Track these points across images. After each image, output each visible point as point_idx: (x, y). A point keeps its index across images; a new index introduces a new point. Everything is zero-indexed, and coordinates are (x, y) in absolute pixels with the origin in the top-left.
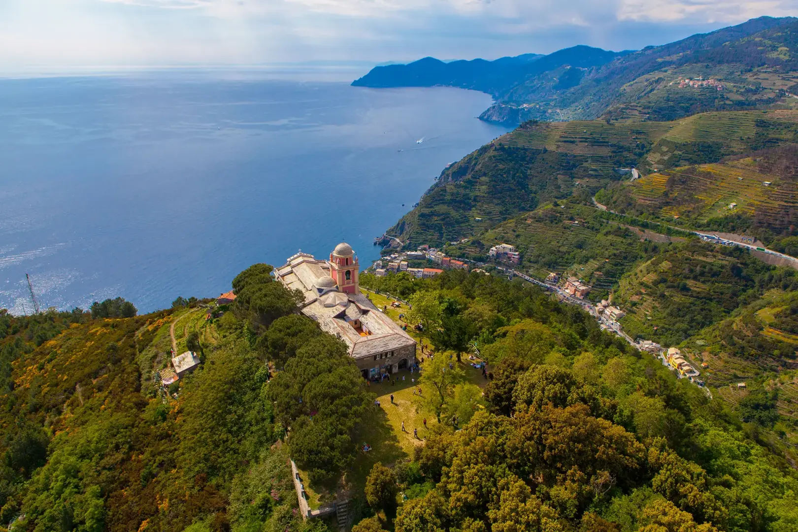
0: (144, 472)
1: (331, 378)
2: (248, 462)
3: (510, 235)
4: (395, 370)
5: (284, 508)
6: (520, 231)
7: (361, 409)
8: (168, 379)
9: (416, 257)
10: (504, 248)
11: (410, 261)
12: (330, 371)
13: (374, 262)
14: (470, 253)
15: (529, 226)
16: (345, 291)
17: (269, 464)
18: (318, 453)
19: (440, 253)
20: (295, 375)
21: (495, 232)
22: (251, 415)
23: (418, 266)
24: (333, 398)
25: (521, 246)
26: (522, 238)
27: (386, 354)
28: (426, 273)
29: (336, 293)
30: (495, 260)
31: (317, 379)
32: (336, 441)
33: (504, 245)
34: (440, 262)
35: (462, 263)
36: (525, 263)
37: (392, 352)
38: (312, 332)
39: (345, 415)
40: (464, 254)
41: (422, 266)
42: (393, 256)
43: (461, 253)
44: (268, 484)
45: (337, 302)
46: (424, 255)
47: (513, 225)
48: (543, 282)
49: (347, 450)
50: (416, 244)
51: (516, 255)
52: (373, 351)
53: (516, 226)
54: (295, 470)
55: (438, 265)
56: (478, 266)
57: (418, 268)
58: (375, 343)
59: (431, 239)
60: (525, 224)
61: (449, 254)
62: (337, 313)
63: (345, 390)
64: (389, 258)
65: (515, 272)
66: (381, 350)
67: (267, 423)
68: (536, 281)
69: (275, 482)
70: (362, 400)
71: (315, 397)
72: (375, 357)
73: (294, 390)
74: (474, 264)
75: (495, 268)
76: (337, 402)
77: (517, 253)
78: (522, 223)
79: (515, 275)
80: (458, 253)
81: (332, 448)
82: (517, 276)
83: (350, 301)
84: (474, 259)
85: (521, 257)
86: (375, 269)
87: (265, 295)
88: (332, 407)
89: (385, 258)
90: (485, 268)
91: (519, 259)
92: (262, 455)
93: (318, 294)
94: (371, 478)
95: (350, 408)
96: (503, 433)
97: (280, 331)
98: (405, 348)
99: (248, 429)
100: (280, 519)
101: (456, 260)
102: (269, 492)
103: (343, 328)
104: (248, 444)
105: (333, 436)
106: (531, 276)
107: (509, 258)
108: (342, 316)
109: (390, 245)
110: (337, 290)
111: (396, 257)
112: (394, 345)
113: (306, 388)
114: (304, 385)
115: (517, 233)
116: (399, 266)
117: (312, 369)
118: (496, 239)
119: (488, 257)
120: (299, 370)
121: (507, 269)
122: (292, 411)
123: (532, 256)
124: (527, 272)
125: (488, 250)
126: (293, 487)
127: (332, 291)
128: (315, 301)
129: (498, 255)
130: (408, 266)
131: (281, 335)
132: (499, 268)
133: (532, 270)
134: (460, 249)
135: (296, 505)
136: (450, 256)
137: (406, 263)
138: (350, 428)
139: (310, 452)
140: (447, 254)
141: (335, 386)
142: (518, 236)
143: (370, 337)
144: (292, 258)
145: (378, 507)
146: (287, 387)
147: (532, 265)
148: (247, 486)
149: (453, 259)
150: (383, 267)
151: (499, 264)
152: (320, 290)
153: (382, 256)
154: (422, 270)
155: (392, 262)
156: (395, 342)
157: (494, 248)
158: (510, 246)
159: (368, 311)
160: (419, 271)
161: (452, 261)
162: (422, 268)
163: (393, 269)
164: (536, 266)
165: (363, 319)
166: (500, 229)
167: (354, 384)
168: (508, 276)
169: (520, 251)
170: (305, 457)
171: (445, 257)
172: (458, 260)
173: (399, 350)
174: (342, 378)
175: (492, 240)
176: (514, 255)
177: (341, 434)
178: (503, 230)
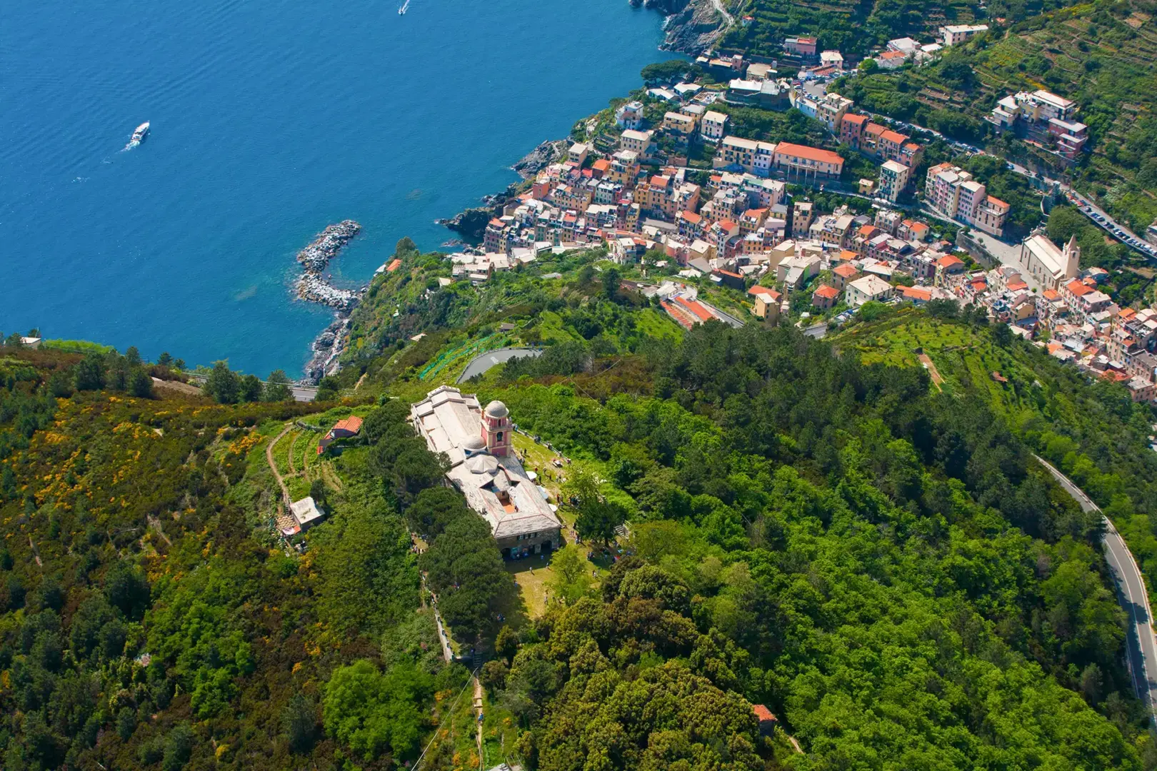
0: (285, 623)
1: (474, 558)
2: (396, 621)
3: (1068, 61)
4: (538, 550)
5: (432, 654)
6: (1103, 49)
7: (497, 585)
8: (288, 529)
9: (759, 100)
10: (1040, 104)
11: (736, 112)
12: (475, 551)
13: (617, 102)
14: (935, 105)
15: (1134, 36)
16: (495, 454)
17: (417, 623)
18: (462, 614)
19: (835, 96)
20: (443, 551)
21: (1024, 43)
22: (397, 580)
23: (760, 131)
24: (476, 575)
25: (1095, 104)
26: (1105, 75)
27: (529, 535)
28: (784, 161)
29: (485, 456)
30: (1009, 140)
31: (464, 557)
32: (476, 608)
33: (1044, 95)
34: (832, 125)
35: (901, 138)
36: (1100, 164)
37: (536, 534)
38: (460, 511)
39: (484, 589)
40: (915, 106)
41: (773, 133)
42: (682, 88)
43: (904, 104)
44: (418, 637)
45: (486, 469)
46: (784, 95)
47: (1085, 24)
48: (1141, 235)
49: (484, 614)
50: (773, 30)
51: (1075, 134)
52: (516, 532)
53: (1092, 32)
54: (441, 629)
55: (826, 135)
56: (951, 153)
57: (759, 137)
58: (520, 524)
59: (829, 17)
60: (1121, 28)
61: (866, 102)
62: (484, 483)
63: (487, 570)
64: (668, 95)
65: (1063, 188)
66: (525, 531)
67: (412, 589)
68: (1119, 229)
69: (424, 637)
70: (499, 578)
71: (462, 572)
72: (518, 537)
73: (444, 565)
74: (941, 146)
75: (1003, 169)
76: (478, 578)
77: (1078, 127)
78: (1113, 24)
79: (1060, 200)
80: (896, 100)
81: (473, 612)
82: (1067, 203)
83: (499, 468)
84: (943, 130)
85: (1091, 138)
86: (620, 130)
87: (411, 460)
88: (475, 582)
89: (657, 92)
90: (972, 163)
91: (1081, 147)
92: (410, 616)
93: (465, 456)
94: (499, 636)
95: (489, 584)
96: (595, 613)
97: (429, 505)
98: (550, 530)
99: (395, 592)
100: (429, 662)
101: (884, 123)
102: (419, 642)
103: (489, 501)
104: (395, 606)
105: (474, 603)
106: (1108, 210)
107: (1053, 139)
108: (489, 486)
109: (689, 15)
110: (486, 453)
111: (691, 94)
112: (537, 527)
113: (453, 564)
114: (452, 561)
115: (1093, 56)
116: (698, 125)
117: (459, 548)
118: (1022, 68)
119: (988, 127)
120: (447, 547)
121: (1040, 176)
122: (441, 582)
123: (1123, 141)
124: (1101, 193)
125: (992, 102)
126: (438, 641)
127: (480, 453)
128: (461, 463)
129: (1020, 125)
130: (727, 130)
131: (429, 510)
132: (1019, 169)
133: (1114, 189)
134: (903, 87)
135: (441, 653)
136: (871, 109)
137: (721, 118)
138: (487, 599)
139: (458, 614)
140: (857, 100)
141: (478, 566)
142: (1092, 67)
143: (516, 515)
144: (433, 392)
145: (503, 654)
146: (437, 561)
147: (1119, 171)
148: (398, 639)
149: (876, 122)
150: (644, 125)
151: (1018, 155)
152: (467, 452)
153: (649, 86)
154: (769, 147)
155: (677, 111)
156: (540, 523)
157: (1008, 102)
158: (1059, 102)
159: (518, 482)
160: (759, 151)
161: (872, 128)
162: (770, 141)
163: (676, 133)
164: (1129, 175)
165: (512, 491)
166: (1039, 34)
167: (494, 565)
168: (1039, 198)
169: (1090, 119)
170: (453, 617)
171: (849, 110)
172: (893, 127)
173: (543, 532)
174: (484, 560)
175: (1010, 71)
176: (1069, 132)
177: (481, 602)
178: (1050, 41)
